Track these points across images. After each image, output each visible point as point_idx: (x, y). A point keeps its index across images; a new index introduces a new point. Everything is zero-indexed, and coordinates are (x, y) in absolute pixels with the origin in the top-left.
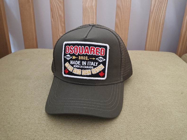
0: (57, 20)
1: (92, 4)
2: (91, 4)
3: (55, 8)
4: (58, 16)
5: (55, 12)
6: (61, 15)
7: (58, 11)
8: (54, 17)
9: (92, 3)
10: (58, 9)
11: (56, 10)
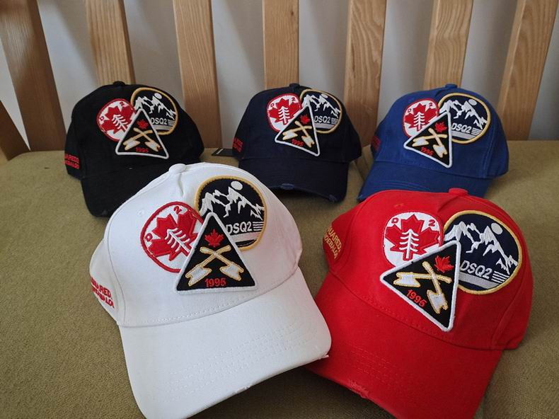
0: (363, 75)
1: (459, 31)
2: (456, 32)
3: (364, 44)
4: (367, 63)
5: (362, 54)
6: (376, 61)
7: (370, 51)
8: (356, 68)
9: (460, 28)
10: (371, 48)
11: (364, 48)
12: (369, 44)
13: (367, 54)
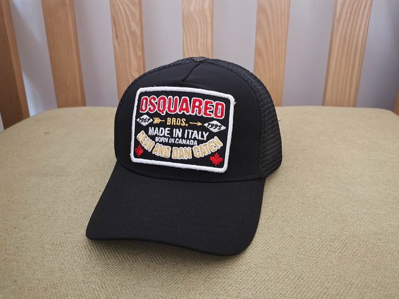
0: (125, 43)
1: (203, 6)
2: (200, 6)
3: (122, 17)
5: (122, 24)
6: (135, 31)
7: (128, 22)
8: (119, 37)
9: (203, 3)
10: (129, 19)
11: (123, 20)
12: (127, 16)
13: (126, 24)
